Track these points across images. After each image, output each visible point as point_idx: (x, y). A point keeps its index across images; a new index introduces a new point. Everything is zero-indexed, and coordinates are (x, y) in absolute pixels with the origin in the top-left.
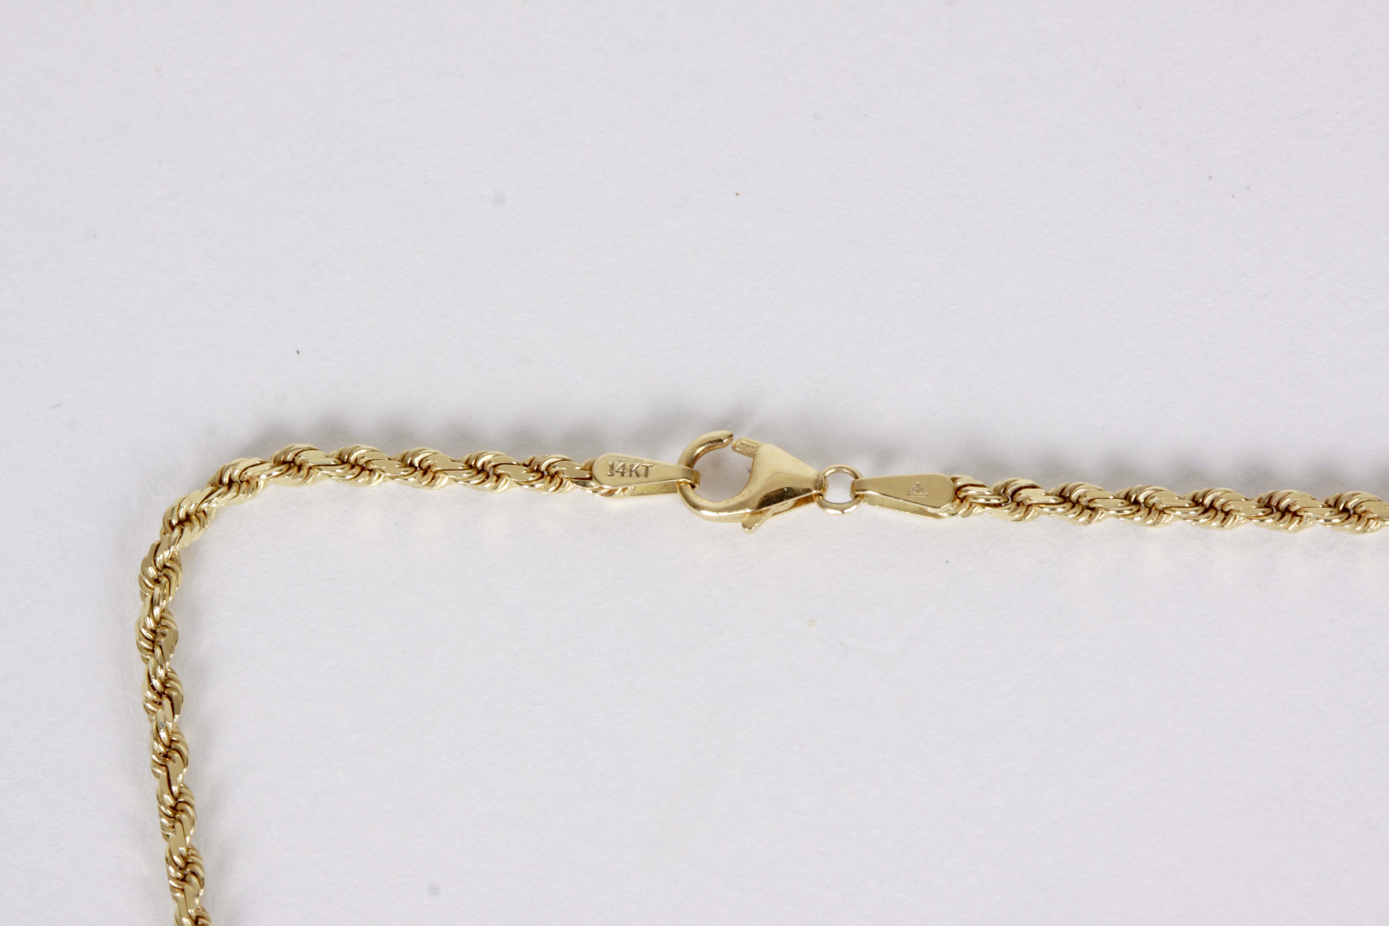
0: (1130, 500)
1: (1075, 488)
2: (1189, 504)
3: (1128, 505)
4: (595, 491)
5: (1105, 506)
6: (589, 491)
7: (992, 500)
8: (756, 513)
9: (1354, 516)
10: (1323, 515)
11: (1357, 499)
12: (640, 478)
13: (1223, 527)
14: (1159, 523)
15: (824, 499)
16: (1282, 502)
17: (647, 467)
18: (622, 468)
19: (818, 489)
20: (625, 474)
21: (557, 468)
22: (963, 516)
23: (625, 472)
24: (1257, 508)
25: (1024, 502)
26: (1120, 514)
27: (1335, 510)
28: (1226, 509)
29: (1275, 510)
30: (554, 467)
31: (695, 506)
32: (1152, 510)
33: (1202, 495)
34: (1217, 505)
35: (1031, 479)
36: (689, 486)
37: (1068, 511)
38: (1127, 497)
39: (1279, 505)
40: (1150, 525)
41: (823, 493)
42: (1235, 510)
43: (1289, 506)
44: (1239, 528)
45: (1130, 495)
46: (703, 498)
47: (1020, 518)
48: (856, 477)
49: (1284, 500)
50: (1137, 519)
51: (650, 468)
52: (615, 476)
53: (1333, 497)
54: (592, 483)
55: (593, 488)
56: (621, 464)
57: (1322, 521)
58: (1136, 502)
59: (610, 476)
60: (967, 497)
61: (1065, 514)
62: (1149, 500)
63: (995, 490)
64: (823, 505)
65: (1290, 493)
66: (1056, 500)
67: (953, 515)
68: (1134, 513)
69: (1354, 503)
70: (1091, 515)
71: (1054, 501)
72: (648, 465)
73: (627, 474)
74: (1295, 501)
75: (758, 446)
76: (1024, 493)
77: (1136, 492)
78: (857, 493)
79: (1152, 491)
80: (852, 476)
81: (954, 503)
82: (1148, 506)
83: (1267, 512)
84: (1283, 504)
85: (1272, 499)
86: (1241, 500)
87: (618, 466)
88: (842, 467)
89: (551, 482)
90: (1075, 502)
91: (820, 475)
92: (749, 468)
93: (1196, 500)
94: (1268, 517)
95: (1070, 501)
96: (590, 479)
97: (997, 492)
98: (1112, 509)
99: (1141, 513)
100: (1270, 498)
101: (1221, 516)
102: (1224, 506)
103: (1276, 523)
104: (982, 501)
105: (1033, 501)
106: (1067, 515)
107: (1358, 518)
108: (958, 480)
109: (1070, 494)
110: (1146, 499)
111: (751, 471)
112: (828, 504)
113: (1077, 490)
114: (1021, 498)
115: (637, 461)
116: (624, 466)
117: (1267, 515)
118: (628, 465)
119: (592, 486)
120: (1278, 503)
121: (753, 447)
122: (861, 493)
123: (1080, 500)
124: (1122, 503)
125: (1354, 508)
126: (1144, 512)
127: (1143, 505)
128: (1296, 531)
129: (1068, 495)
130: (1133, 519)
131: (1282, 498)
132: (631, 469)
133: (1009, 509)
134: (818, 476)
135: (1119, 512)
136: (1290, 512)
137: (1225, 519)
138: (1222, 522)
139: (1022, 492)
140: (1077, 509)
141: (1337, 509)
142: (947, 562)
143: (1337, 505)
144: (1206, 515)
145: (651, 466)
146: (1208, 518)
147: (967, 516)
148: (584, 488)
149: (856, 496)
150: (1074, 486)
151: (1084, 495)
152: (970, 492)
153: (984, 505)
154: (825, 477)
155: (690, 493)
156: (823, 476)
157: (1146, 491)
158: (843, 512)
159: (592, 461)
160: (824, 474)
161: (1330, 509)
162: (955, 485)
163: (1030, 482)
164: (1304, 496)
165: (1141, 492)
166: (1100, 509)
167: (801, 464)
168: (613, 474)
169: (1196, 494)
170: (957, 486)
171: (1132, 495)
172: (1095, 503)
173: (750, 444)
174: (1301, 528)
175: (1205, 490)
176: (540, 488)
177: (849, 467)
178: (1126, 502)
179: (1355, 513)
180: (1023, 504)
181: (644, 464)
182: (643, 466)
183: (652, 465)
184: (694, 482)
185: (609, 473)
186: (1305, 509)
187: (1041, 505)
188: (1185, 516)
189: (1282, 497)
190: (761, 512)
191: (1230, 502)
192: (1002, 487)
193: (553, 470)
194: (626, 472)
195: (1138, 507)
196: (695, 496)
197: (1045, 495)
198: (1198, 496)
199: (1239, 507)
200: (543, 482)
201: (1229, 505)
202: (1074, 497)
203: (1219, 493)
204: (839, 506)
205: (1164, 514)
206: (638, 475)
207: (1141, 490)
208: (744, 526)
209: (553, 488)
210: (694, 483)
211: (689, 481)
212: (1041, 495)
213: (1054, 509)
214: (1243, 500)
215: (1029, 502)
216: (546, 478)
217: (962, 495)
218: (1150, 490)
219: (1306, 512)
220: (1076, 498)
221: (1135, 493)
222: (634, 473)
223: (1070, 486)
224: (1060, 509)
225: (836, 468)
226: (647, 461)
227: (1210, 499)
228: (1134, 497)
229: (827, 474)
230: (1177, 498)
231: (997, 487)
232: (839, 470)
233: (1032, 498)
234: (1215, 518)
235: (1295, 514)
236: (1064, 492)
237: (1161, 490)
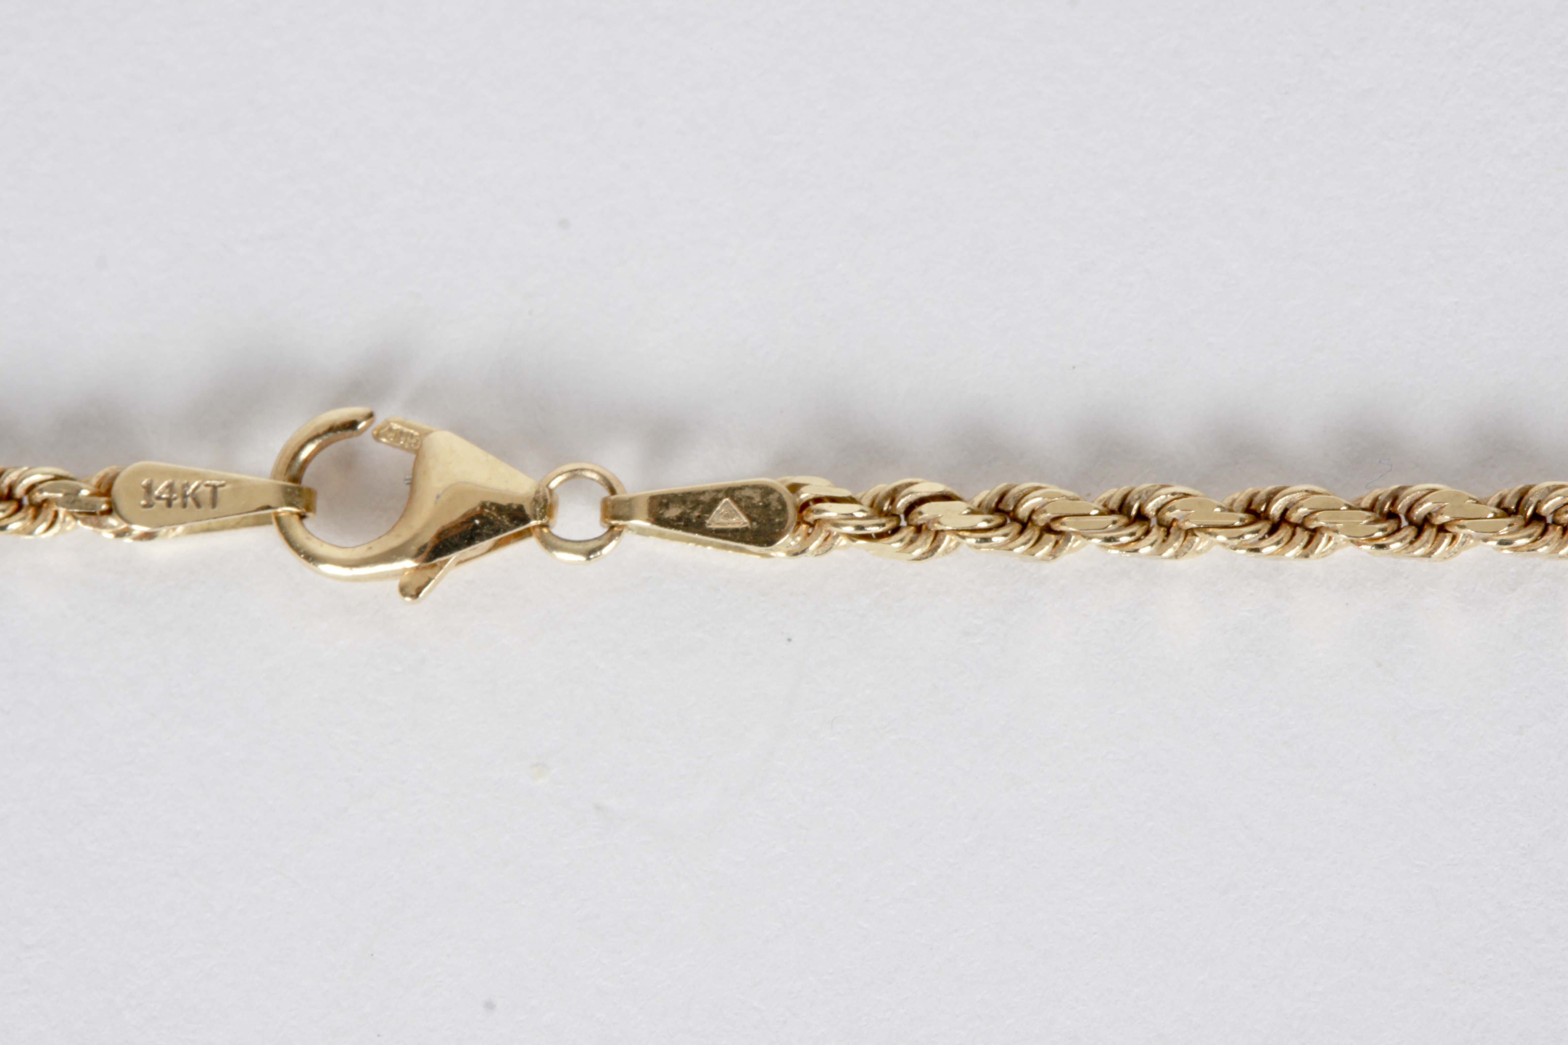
0: (1128, 515)
1: (1025, 495)
2: (1241, 520)
3: (1127, 525)
4: (120, 534)
5: (1081, 530)
6: (108, 535)
7: (868, 529)
8: (424, 568)
9: (1555, 529)
10: (1496, 532)
11: (1558, 498)
12: (202, 510)
13: (1307, 556)
14: (1185, 553)
15: (550, 532)
16: (1417, 508)
17: (215, 488)
18: (167, 490)
19: (538, 518)
20: (175, 503)
21: (46, 494)
22: (815, 553)
23: (173, 497)
24: (1369, 523)
25: (930, 525)
26: (1110, 544)
27: (1518, 521)
28: (1313, 525)
29: (1404, 523)
30: (41, 491)
31: (311, 558)
32: (1172, 530)
33: (1264, 497)
34: (1295, 516)
35: (941, 482)
36: (296, 517)
37: (1013, 540)
38: (1123, 508)
39: (1411, 512)
40: (1170, 558)
41: (548, 522)
42: (1328, 529)
43: (1430, 514)
44: (1338, 553)
45: (1129, 503)
46: (323, 541)
47: (924, 554)
48: (613, 491)
49: (1422, 504)
50: (1145, 549)
51: (220, 489)
52: (154, 508)
53: (1513, 492)
54: (113, 521)
55: (115, 530)
56: (165, 483)
57: (1494, 543)
58: (1141, 517)
59: (145, 506)
60: (821, 521)
61: (1006, 547)
62: (1164, 514)
63: (871, 506)
64: (551, 544)
65: (1434, 490)
66: (988, 521)
67: (796, 554)
68: (1138, 540)
69: (1552, 505)
70: (1057, 542)
71: (984, 525)
72: (217, 483)
73: (177, 502)
74: (1442, 507)
75: (425, 434)
76: (928, 510)
77: (1139, 498)
78: (614, 522)
79: (1170, 497)
80: (602, 484)
81: (797, 533)
82: (1165, 523)
83: (1389, 530)
84: (1420, 512)
85: (1398, 502)
86: (1339, 509)
87: (160, 489)
88: (582, 470)
89: (35, 517)
90: (1026, 520)
91: (541, 489)
92: (408, 477)
93: (1253, 507)
94: (1390, 540)
95: (1015, 519)
96: (109, 512)
97: (877, 509)
98: (1094, 535)
99: (1152, 537)
100: (1395, 498)
101: (1302, 537)
102: (1306, 519)
103: (1406, 548)
104: (850, 529)
105: (945, 526)
106: (1011, 550)
107: (1561, 532)
108: (803, 489)
109: (1016, 507)
110: (1158, 511)
111: (412, 483)
112: (559, 543)
113: (1027, 501)
114: (922, 519)
115: (196, 475)
116: (170, 487)
117: (1388, 536)
118: (178, 485)
119: (112, 527)
120: (1410, 509)
121: (412, 436)
122: (621, 523)
123: (1034, 517)
124: (1114, 522)
125: (1556, 512)
126: (1156, 534)
127: (1154, 522)
128: (1445, 558)
129: (1011, 508)
130: (1136, 551)
131: (1417, 500)
132: (185, 492)
133: (901, 540)
134: (537, 492)
135: (1108, 540)
136: (1432, 525)
137: (1309, 542)
138: (1305, 547)
139: (925, 508)
140: (1031, 534)
141: (1520, 516)
142: (789, 640)
143: (1520, 508)
144: (1275, 538)
145: (222, 485)
146: (1278, 543)
147: (822, 554)
148: (98, 530)
149: (612, 527)
150: (1022, 491)
151: (1042, 509)
152: (826, 515)
153: (852, 537)
154: (551, 491)
155: (298, 531)
156: (547, 491)
157: (1159, 496)
158: (588, 559)
159: (111, 475)
160: (547, 486)
161: (1508, 520)
162: (798, 500)
163: (938, 488)
164: (1458, 495)
165: (1149, 497)
166: (1072, 534)
167: (504, 469)
168: (151, 503)
169: (1255, 495)
170: (801, 500)
171: (1132, 503)
172: (1063, 524)
173: (406, 430)
174: (1455, 553)
175: (1270, 488)
176: (18, 532)
177: (597, 469)
178: (1122, 520)
179: (1555, 523)
180: (928, 529)
181: (208, 482)
182: (207, 485)
183: (223, 482)
184: (304, 510)
185: (143, 502)
186: (1462, 522)
187: (961, 533)
188: (1236, 542)
189: (1417, 497)
190: (435, 565)
191: (1317, 514)
192: (885, 498)
193: (38, 497)
194: (175, 499)
195: (1144, 528)
196: (308, 538)
197: (968, 514)
198: (1257, 499)
199: (1336, 523)
200: (23, 519)
201: (1316, 519)
202: (1023, 510)
203: (1297, 496)
204: (580, 547)
205: (1194, 537)
206: (198, 505)
207: (1150, 495)
208: (403, 590)
209: (44, 526)
210: (304, 512)
211: (294, 510)
212: (960, 514)
213: (986, 540)
214: (1344, 508)
215: (938, 527)
216: (26, 511)
217: (812, 517)
218: (1166, 495)
219: (1462, 527)
220: (1027, 514)
221: (1137, 499)
222: (190, 500)
223: (1015, 491)
224: (998, 539)
225: (571, 471)
226: (216, 475)
227: (1280, 506)
228: (1136, 506)
229: (553, 485)
230: (1218, 510)
231: (877, 496)
232: (574, 474)
233: (942, 520)
234: (1290, 543)
235: (1442, 529)
236: (1004, 502)
237: (1186, 495)
